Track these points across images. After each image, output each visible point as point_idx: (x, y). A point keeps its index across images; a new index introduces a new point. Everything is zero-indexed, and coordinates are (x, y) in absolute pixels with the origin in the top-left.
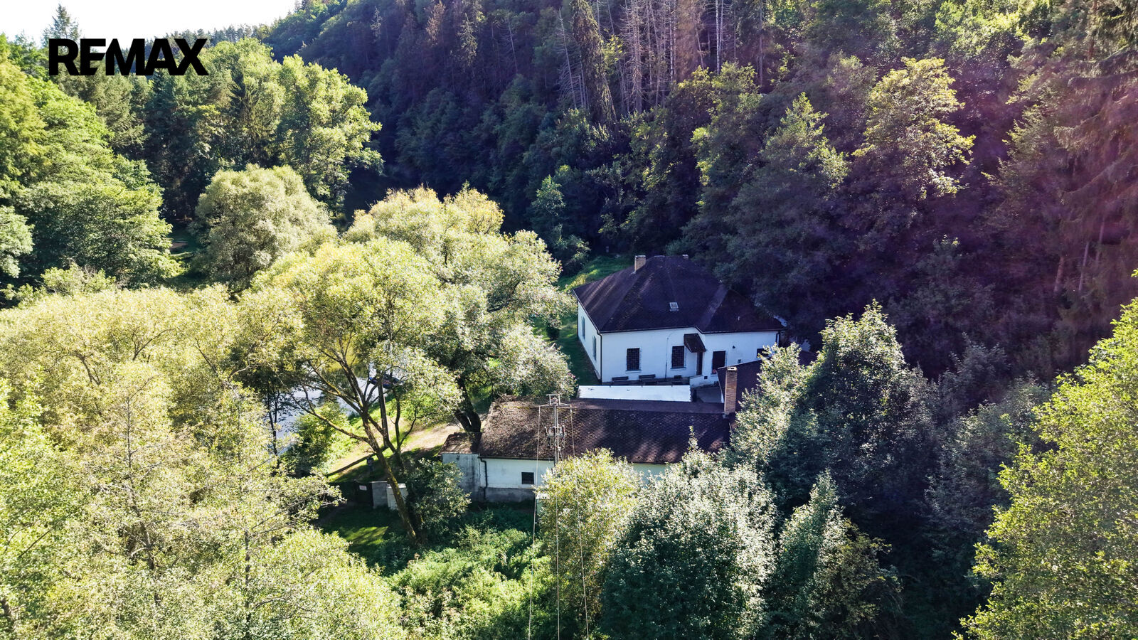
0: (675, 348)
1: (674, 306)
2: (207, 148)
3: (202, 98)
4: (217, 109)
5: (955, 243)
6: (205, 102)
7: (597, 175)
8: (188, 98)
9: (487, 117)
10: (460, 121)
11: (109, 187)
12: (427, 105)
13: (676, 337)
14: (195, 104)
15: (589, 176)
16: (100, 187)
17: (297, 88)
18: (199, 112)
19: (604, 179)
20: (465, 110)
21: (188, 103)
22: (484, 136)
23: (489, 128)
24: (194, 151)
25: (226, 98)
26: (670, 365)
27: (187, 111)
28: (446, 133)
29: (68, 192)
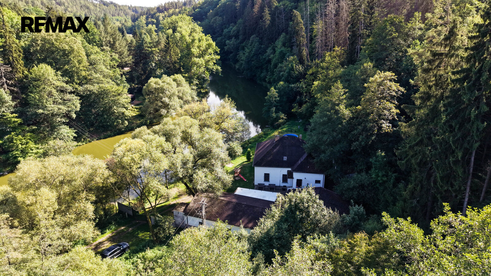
0: (283, 175)
1: (285, 158)
2: (154, 65)
3: (154, 45)
4: (159, 49)
5: (383, 154)
6: (155, 47)
7: (294, 87)
8: (149, 45)
9: (269, 51)
10: (260, 51)
11: (109, 86)
12: (250, 41)
13: (285, 171)
14: (151, 47)
15: (291, 87)
16: (107, 85)
17: (187, 42)
18: (152, 51)
19: (298, 88)
20: (262, 46)
21: (148, 47)
22: (267, 58)
23: (269, 56)
24: (149, 66)
25: (162, 45)
26: (281, 181)
27: (148, 50)
28: (254, 56)
29: (94, 88)
